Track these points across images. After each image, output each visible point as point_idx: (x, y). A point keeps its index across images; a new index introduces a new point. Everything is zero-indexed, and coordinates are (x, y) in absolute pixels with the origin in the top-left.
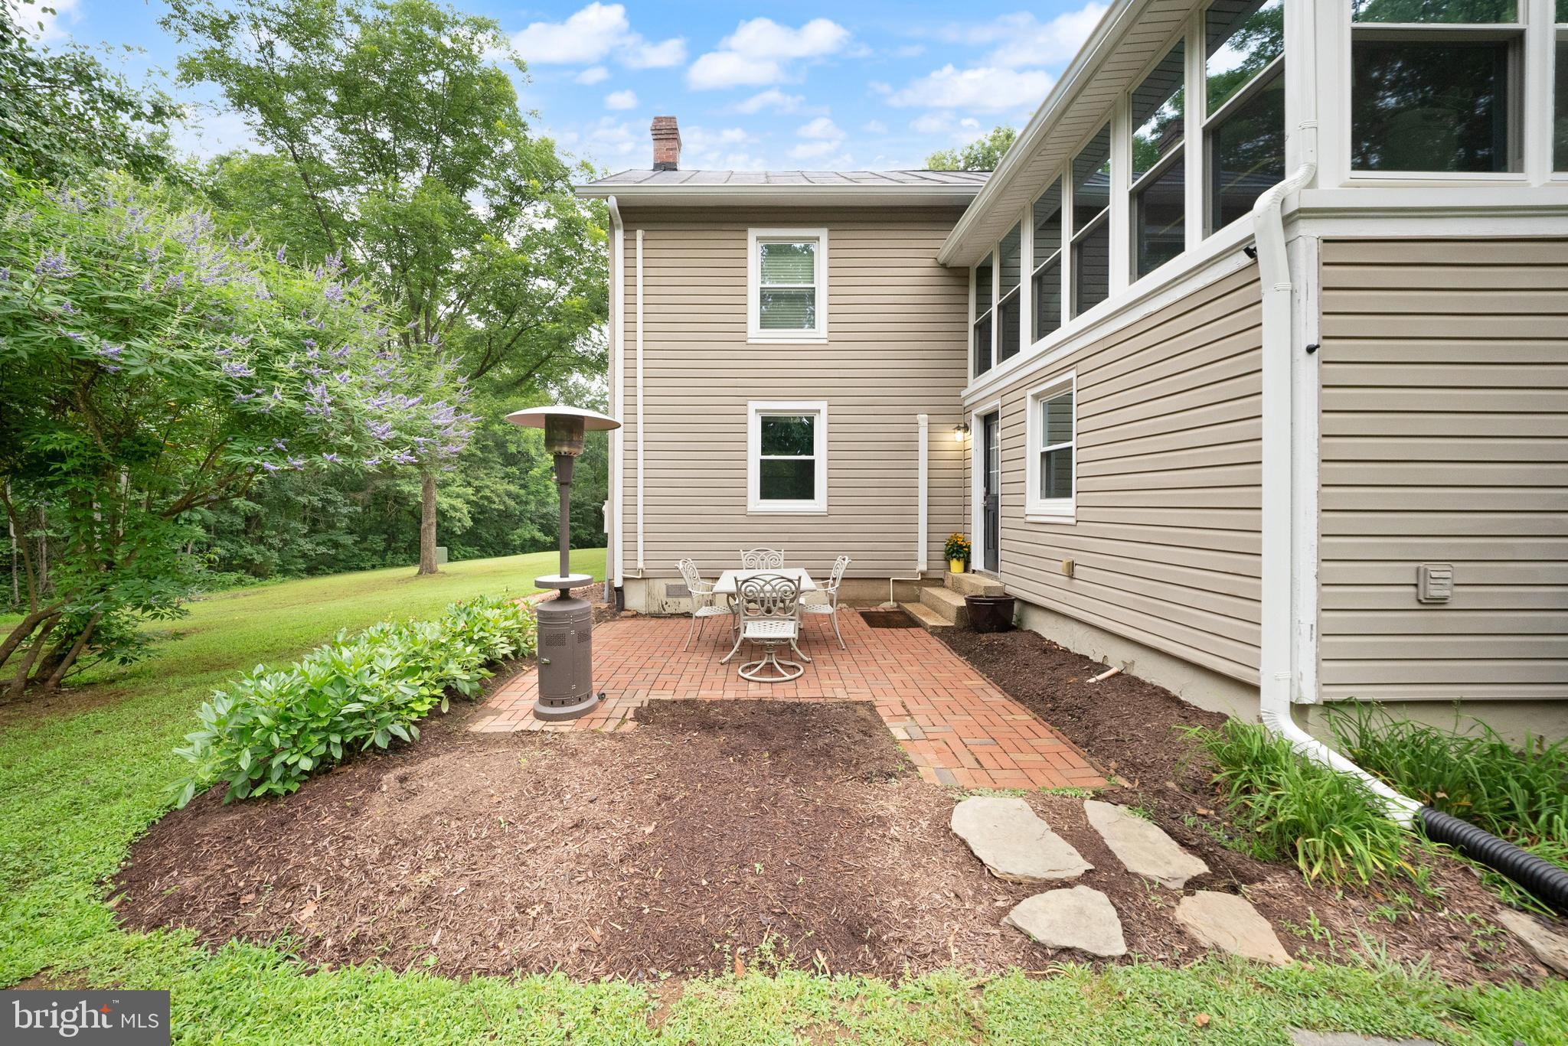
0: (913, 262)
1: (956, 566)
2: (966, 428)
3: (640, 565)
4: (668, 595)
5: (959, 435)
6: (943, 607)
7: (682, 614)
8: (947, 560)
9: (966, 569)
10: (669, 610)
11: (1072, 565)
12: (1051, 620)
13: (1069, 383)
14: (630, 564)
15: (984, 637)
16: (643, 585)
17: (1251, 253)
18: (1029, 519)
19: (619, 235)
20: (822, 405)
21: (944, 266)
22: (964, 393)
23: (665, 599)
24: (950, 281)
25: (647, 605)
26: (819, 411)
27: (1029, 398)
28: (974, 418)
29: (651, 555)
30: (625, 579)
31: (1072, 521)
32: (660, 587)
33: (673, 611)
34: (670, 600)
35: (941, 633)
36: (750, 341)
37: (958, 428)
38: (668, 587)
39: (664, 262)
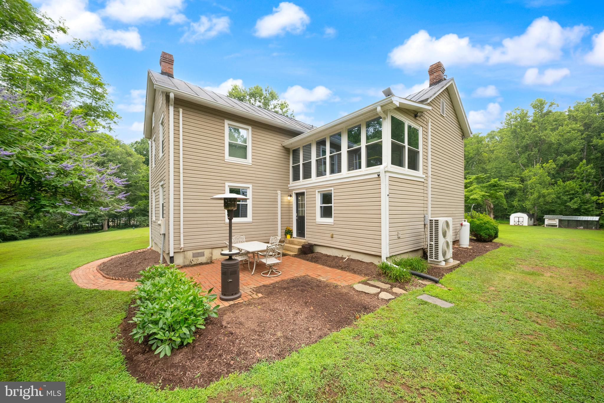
0: (275, 144)
1: (288, 236)
2: (291, 196)
3: (182, 246)
4: (193, 257)
5: (289, 198)
6: (291, 249)
7: (199, 264)
8: (286, 235)
9: (291, 237)
10: (193, 263)
11: (333, 235)
12: (325, 249)
13: (331, 190)
14: (177, 246)
15: (309, 255)
16: (182, 254)
17: (379, 175)
18: (317, 223)
19: (171, 109)
20: (250, 186)
21: (283, 147)
22: (289, 186)
23: (192, 259)
24: (285, 152)
25: (184, 262)
26: (249, 188)
27: (317, 192)
28: (293, 193)
29: (186, 241)
30: (174, 252)
31: (333, 224)
32: (190, 254)
33: (196, 263)
34: (194, 259)
35: (295, 256)
36: (226, 160)
37: (289, 196)
38: (193, 254)
39: (192, 124)
